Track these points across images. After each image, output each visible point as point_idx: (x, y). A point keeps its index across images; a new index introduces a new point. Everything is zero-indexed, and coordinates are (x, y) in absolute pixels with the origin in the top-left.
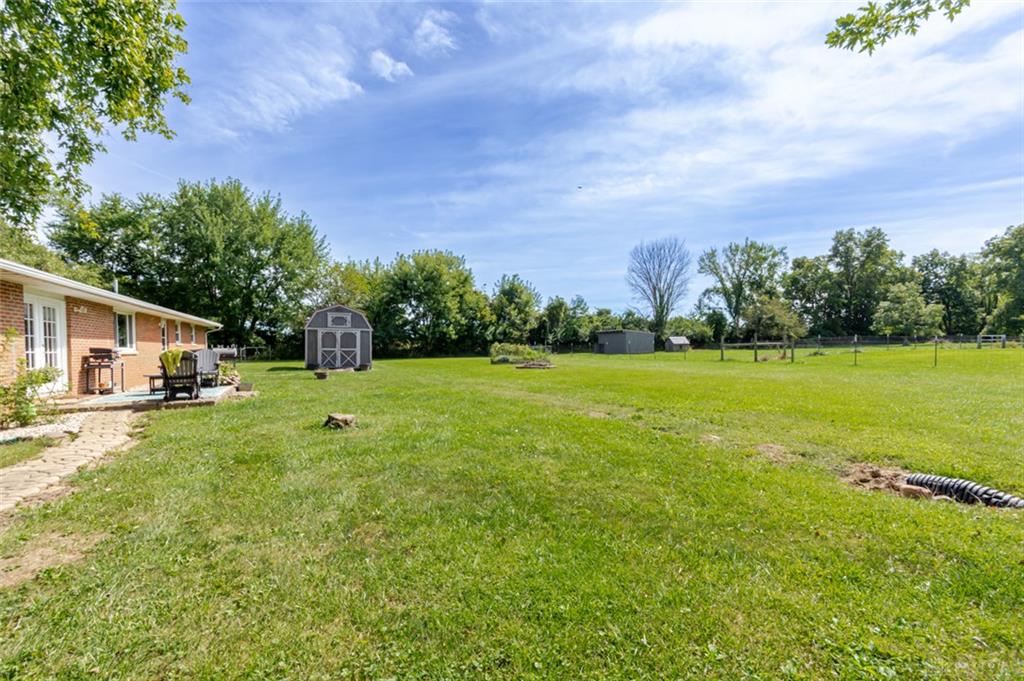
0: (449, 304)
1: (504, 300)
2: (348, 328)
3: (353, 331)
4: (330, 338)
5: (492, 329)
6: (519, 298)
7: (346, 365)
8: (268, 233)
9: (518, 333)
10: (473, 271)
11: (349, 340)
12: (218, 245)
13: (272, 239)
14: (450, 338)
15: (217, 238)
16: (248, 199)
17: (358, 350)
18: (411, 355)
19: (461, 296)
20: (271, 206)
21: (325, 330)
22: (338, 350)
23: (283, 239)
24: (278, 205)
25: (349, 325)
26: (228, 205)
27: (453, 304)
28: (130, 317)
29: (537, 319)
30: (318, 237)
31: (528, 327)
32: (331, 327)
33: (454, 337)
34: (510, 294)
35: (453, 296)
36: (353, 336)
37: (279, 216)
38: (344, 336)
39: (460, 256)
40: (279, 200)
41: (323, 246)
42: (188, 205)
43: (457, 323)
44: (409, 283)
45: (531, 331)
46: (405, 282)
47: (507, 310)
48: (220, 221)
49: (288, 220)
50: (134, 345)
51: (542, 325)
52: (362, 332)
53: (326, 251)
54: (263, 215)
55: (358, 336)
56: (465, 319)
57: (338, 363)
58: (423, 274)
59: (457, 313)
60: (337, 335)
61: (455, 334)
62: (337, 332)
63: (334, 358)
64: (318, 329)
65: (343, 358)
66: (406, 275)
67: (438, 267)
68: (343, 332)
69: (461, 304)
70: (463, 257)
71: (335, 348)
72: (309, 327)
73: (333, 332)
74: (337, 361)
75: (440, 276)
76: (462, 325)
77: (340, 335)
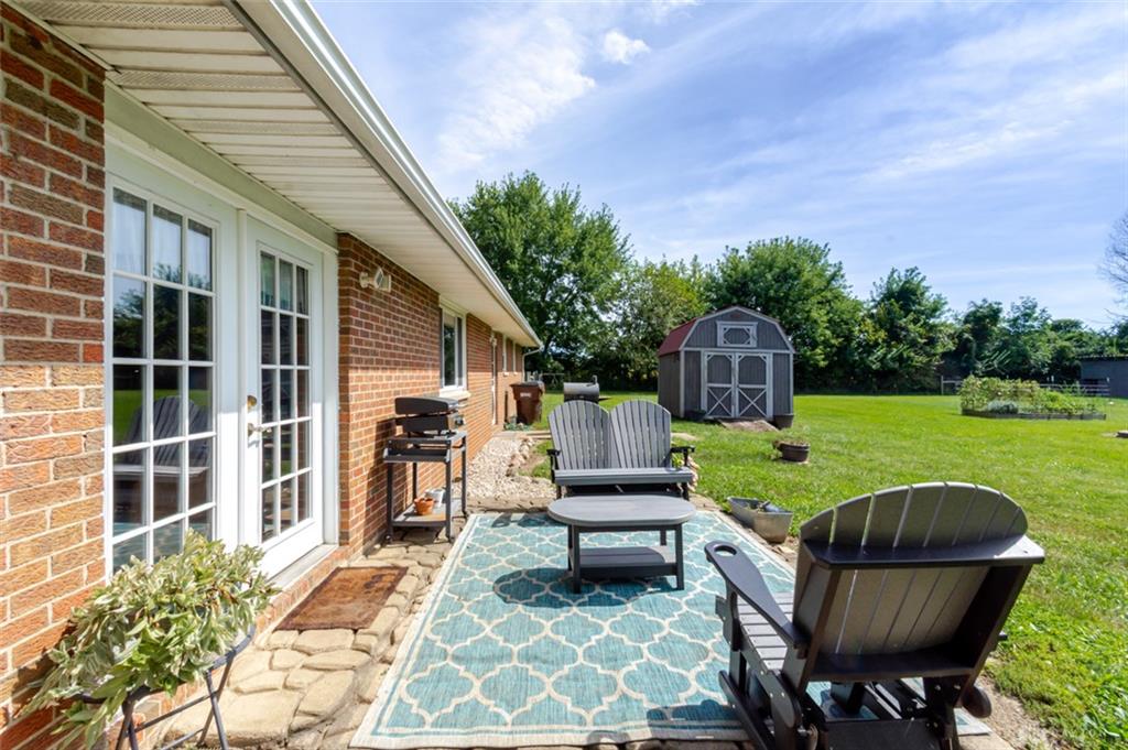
0: (814, 315)
1: (896, 307)
2: (751, 348)
3: (761, 353)
4: (721, 366)
5: (880, 353)
6: (919, 304)
7: (751, 415)
8: (568, 232)
9: (925, 360)
10: (844, 266)
11: (753, 368)
12: (516, 250)
13: (573, 239)
14: (816, 366)
15: (515, 242)
16: (544, 195)
17: (769, 388)
19: (830, 303)
20: (569, 202)
21: (713, 352)
22: (735, 387)
23: (583, 239)
24: (576, 199)
25: (753, 343)
26: (526, 202)
27: (820, 315)
28: (460, 320)
29: (951, 337)
30: (620, 237)
31: (940, 350)
32: (723, 348)
33: (823, 364)
34: (903, 296)
36: (761, 362)
37: (578, 213)
38: (744, 362)
39: (822, 246)
40: (578, 194)
41: (626, 247)
42: (485, 207)
43: (826, 343)
44: (751, 286)
45: (944, 355)
47: (902, 322)
48: (518, 221)
49: (588, 215)
50: (464, 379)
51: (963, 346)
52: (774, 354)
53: (629, 252)
54: (562, 211)
55: (769, 361)
56: (838, 337)
57: (735, 411)
58: (773, 273)
59: (827, 328)
60: (732, 360)
61: (824, 360)
62: (733, 355)
63: (728, 402)
64: (702, 350)
65: (743, 402)
66: (745, 275)
67: (794, 261)
68: (743, 355)
69: (831, 315)
70: (826, 245)
71: (730, 383)
72: (686, 345)
73: (727, 355)
74: (733, 408)
75: (799, 273)
76: (832, 346)
77: (738, 360)
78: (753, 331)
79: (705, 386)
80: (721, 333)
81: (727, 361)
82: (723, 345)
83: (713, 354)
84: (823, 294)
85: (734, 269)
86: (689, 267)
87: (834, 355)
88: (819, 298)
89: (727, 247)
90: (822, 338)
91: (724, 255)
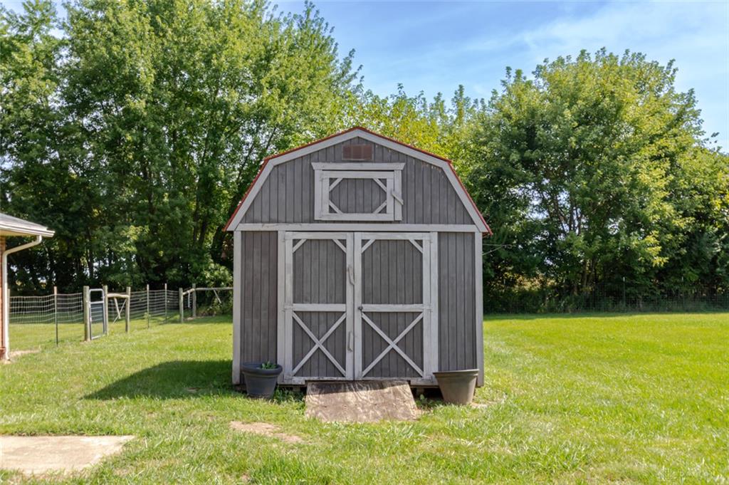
0: (644, 178)
2: (390, 222)
3: (412, 233)
4: (323, 264)
12: (143, 77)
14: (648, 263)
17: (430, 310)
18: (545, 306)
19: (672, 157)
21: (305, 233)
22: (353, 311)
23: (268, 59)
27: (653, 177)
30: (341, 56)
32: (328, 223)
33: (658, 261)
35: (653, 158)
38: (374, 253)
39: (663, 63)
43: (665, 226)
44: (540, 131)
46: (531, 131)
52: (441, 236)
53: (355, 82)
55: (430, 251)
56: (685, 215)
57: (354, 365)
58: (575, 108)
59: (665, 199)
60: (348, 251)
61: (661, 254)
62: (348, 237)
63: (339, 342)
64: (280, 228)
65: (371, 342)
66: (533, 113)
67: (612, 88)
68: (372, 238)
69: (672, 177)
70: (670, 64)
71: (344, 302)
72: (246, 219)
73: (335, 237)
74: (349, 356)
75: (619, 108)
76: (676, 231)
77: (359, 250)
78: (394, 183)
79: (287, 310)
80: (322, 190)
81: (336, 252)
82: (326, 215)
83: (304, 237)
84: (661, 142)
85: (517, 106)
86: (449, 105)
87: (683, 245)
88: (652, 150)
89: (508, 69)
90: (657, 217)
91: (504, 83)
